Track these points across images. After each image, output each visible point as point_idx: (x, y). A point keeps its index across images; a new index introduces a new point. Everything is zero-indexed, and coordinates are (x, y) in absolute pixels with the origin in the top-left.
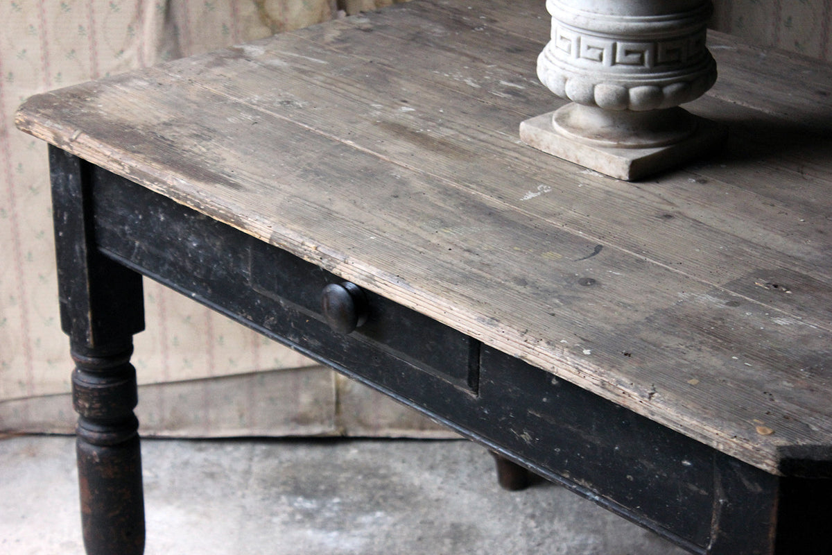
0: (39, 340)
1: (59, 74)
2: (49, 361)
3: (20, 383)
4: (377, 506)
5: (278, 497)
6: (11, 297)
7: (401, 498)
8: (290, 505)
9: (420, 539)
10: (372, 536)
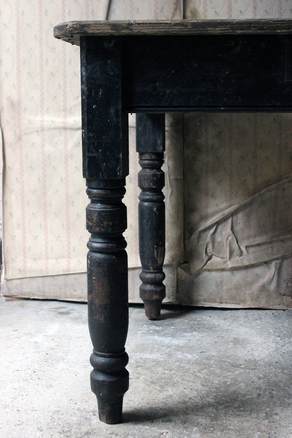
0: (30, 247)
1: (48, 109)
2: (34, 259)
3: (20, 270)
4: (195, 330)
5: (143, 325)
6: (18, 224)
7: (207, 328)
8: (148, 328)
9: (215, 342)
10: (190, 340)
